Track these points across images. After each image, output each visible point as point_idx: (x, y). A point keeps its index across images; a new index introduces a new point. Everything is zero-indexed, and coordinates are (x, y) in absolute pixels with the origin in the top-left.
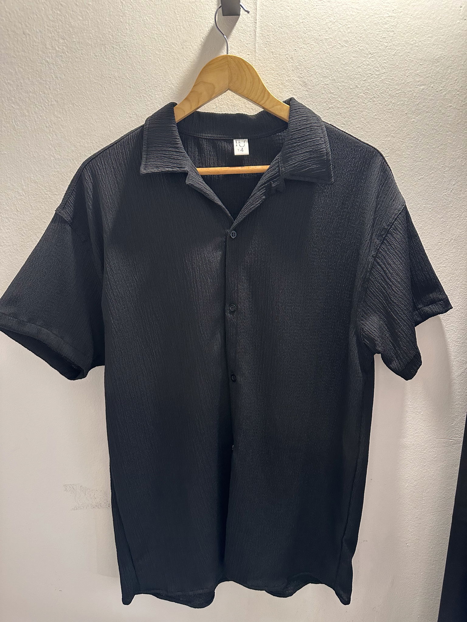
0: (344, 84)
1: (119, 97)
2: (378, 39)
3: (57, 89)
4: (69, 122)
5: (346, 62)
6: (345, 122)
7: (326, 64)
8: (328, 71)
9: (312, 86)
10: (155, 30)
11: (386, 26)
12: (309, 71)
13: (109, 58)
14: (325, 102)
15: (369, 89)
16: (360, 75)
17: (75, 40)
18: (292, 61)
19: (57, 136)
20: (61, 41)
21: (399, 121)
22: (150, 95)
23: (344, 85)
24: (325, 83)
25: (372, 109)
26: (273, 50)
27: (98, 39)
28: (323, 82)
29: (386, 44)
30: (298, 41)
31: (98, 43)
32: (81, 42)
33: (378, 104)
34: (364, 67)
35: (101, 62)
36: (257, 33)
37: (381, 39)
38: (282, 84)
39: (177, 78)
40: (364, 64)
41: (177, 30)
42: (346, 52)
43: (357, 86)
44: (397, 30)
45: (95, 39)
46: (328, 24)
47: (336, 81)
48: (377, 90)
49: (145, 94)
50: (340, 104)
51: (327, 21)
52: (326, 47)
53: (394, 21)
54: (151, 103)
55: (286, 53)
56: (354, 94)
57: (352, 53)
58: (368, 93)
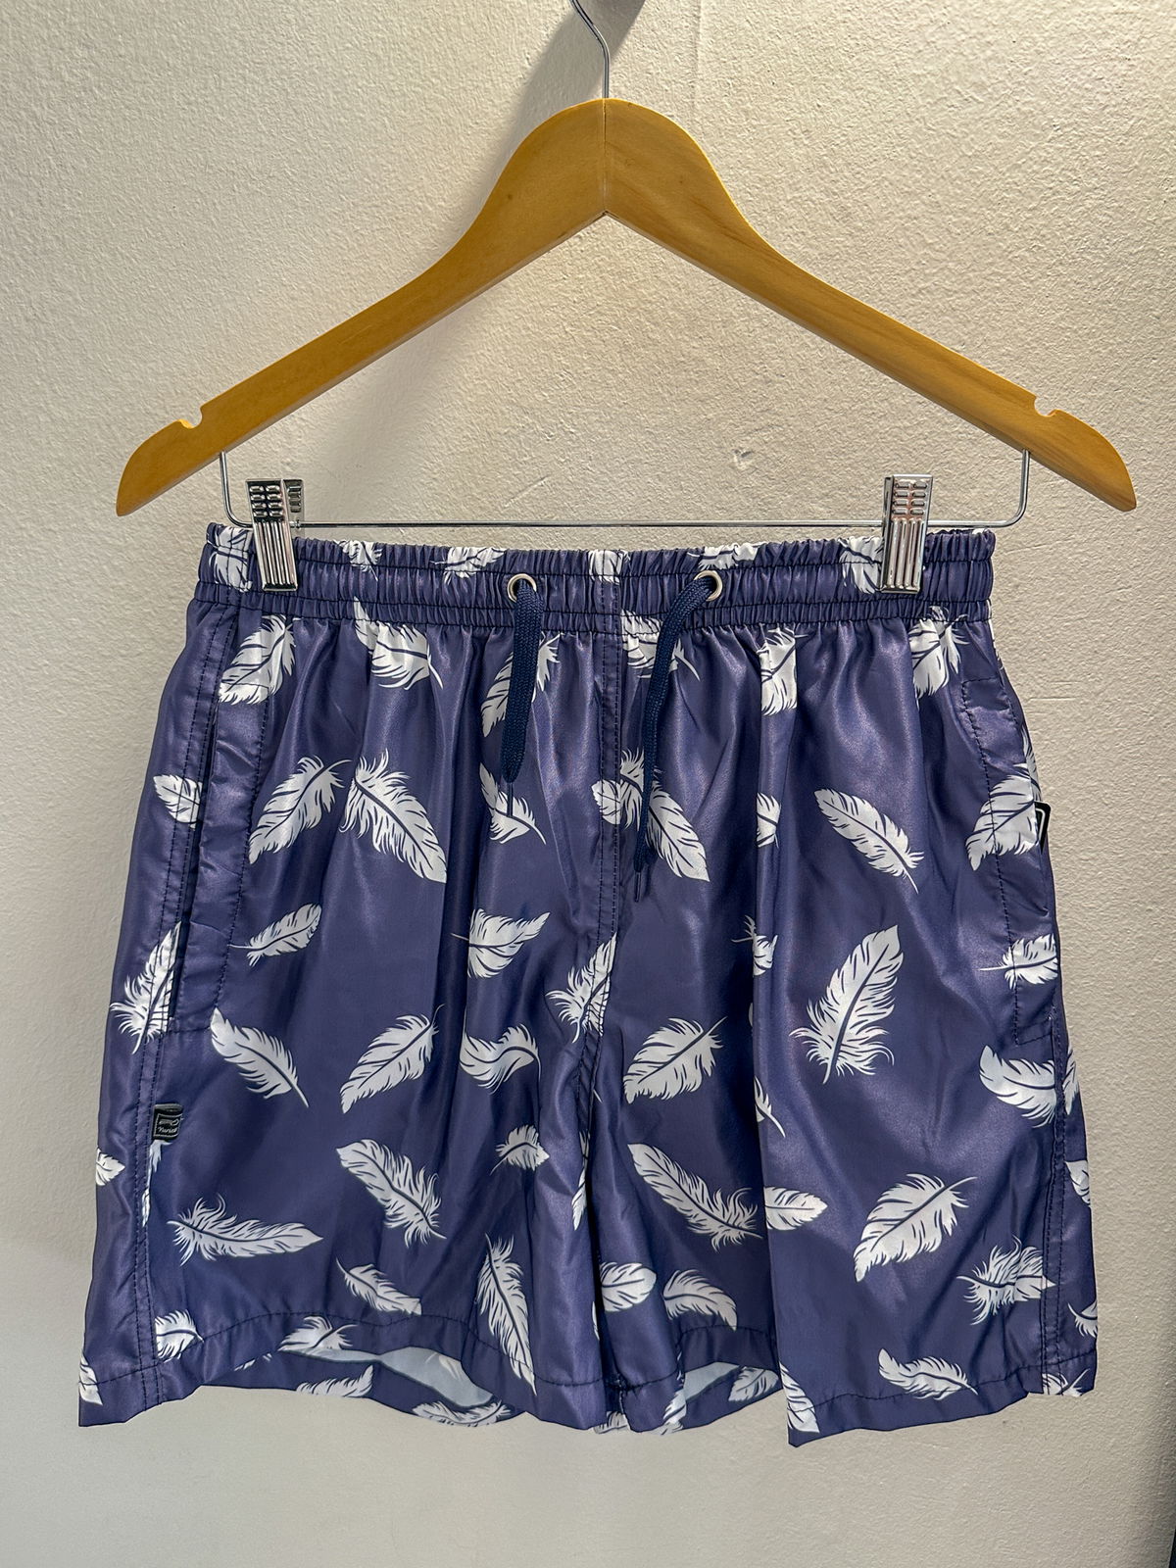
0: (968, 219)
1: (260, 236)
2: (1080, 84)
3: (64, 202)
4: (99, 306)
5: (977, 151)
6: (966, 338)
7: (914, 155)
8: (919, 176)
9: (869, 221)
10: (378, 30)
11: (1107, 44)
12: (858, 176)
13: (230, 110)
14: (907, 272)
15: (1044, 236)
16: (1020, 192)
17: (123, 52)
18: (806, 142)
19: (58, 349)
20: (80, 52)
21: (1133, 338)
22: (356, 231)
23: (967, 222)
24: (909, 212)
25: (1051, 299)
26: (748, 105)
27: (196, 50)
28: (903, 210)
29: (1103, 100)
30: (827, 81)
31: (195, 62)
32: (143, 58)
33: (1071, 285)
34: (1030, 167)
35: (205, 123)
36: (699, 49)
37: (1087, 82)
38: (774, 211)
39: (444, 180)
40: (1031, 159)
41: (448, 30)
42: (976, 120)
43: (1007, 227)
44: (1139, 56)
45: (188, 51)
46: (924, 29)
47: (943, 208)
48: (1071, 240)
49: (341, 227)
50: (953, 279)
51: (923, 19)
52: (917, 102)
53: (1131, 27)
54: (359, 257)
55: (788, 115)
56: (998, 252)
57: (997, 121)
58: (1040, 248)
